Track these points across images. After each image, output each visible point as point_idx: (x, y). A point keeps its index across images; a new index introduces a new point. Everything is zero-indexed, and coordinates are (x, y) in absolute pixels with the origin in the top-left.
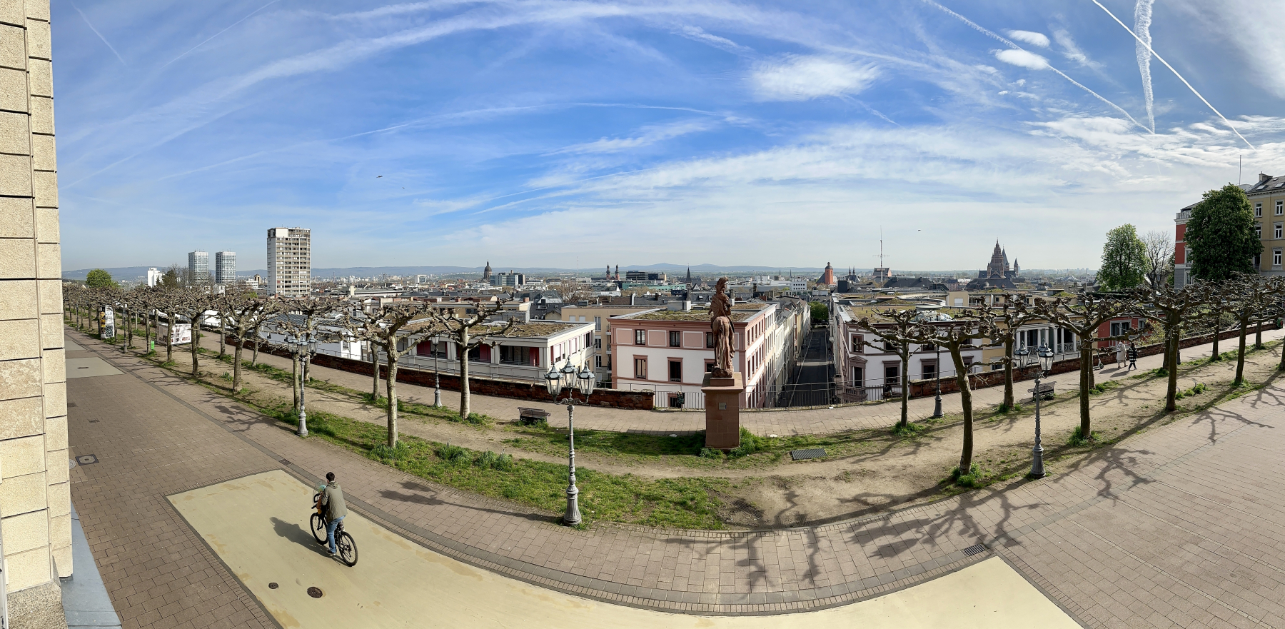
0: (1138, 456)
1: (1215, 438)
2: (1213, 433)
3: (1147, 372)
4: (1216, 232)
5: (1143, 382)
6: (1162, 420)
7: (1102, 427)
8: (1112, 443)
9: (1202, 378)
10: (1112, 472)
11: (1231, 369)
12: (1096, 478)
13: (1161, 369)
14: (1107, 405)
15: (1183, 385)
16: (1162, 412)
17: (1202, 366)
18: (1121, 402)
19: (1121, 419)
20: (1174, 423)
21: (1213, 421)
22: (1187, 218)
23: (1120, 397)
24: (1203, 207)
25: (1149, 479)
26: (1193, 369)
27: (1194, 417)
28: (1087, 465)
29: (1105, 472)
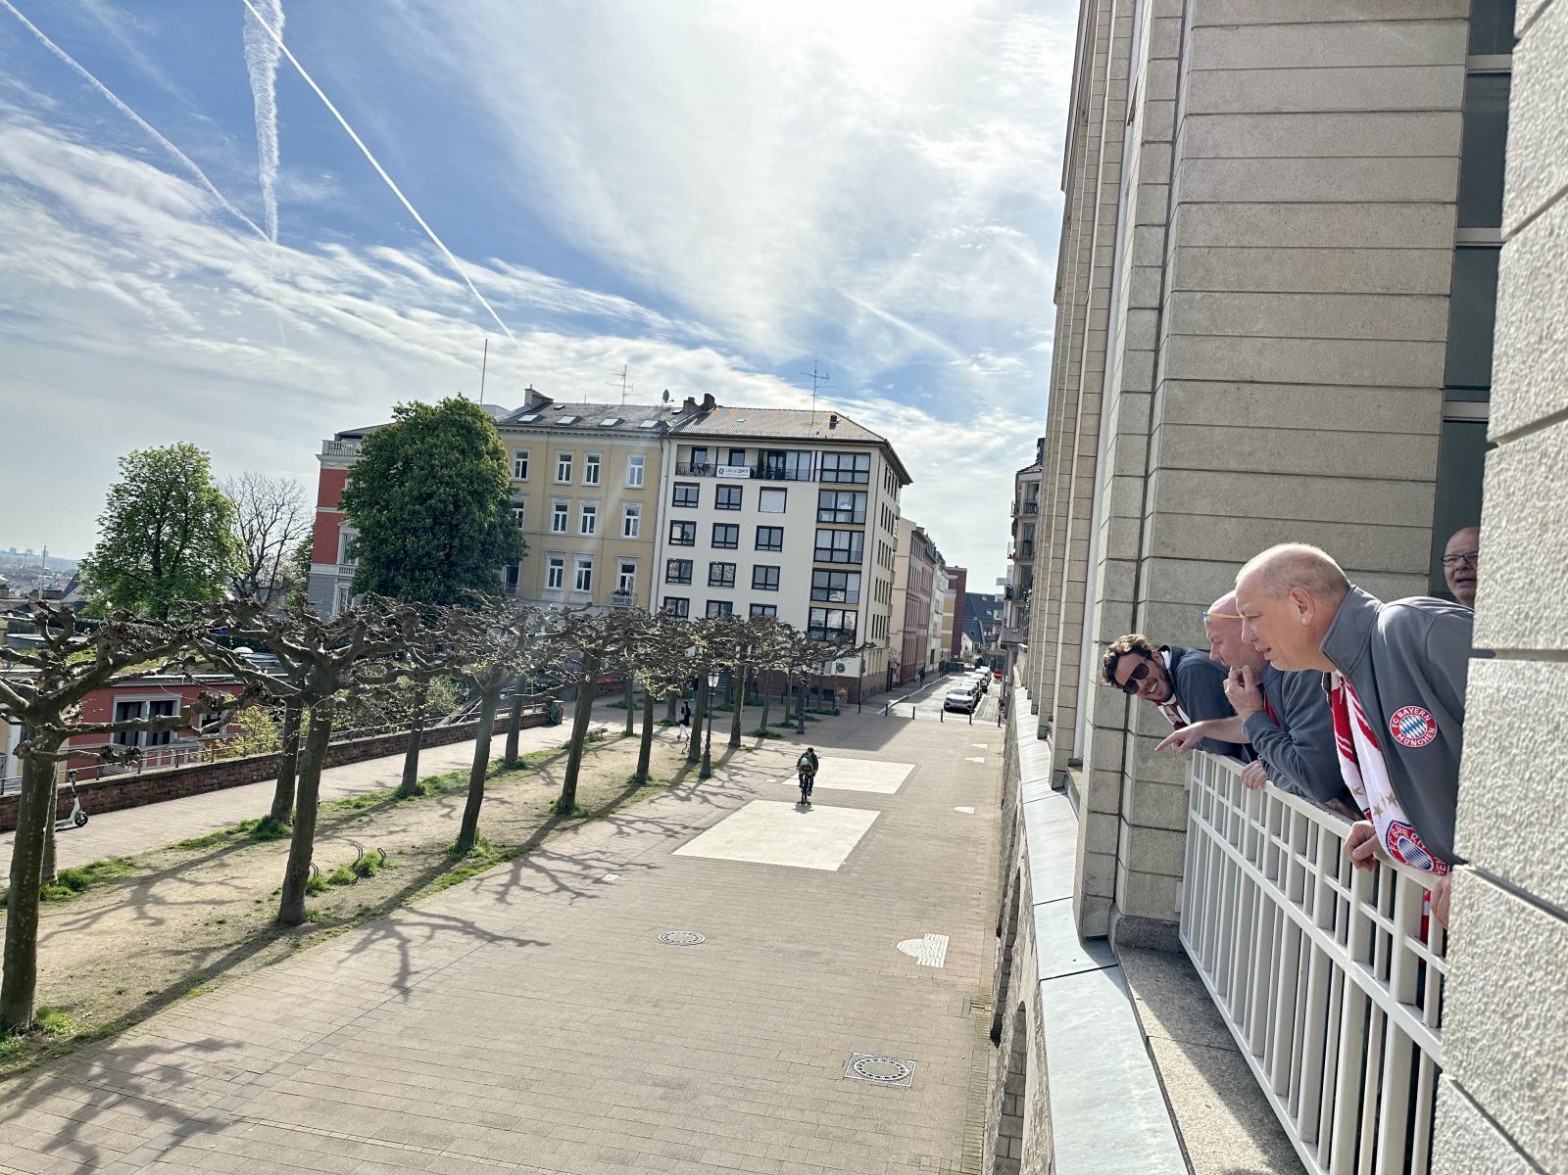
0: (193, 1062)
1: (408, 984)
2: (405, 972)
3: (224, 830)
4: (422, 499)
5: (212, 857)
6: (264, 952)
7: (75, 994)
8: (107, 1034)
9: (373, 840)
10: (105, 1118)
11: (448, 815)
12: (49, 1148)
13: (266, 821)
14: (94, 927)
15: (328, 856)
16: (265, 932)
17: (374, 809)
18: (142, 915)
19: (139, 961)
20: (298, 956)
21: (404, 942)
22: (352, 455)
23: (138, 902)
24: (392, 435)
25: (222, 1117)
26: (352, 817)
27: (356, 936)
28: (17, 1115)
29: (81, 1123)
